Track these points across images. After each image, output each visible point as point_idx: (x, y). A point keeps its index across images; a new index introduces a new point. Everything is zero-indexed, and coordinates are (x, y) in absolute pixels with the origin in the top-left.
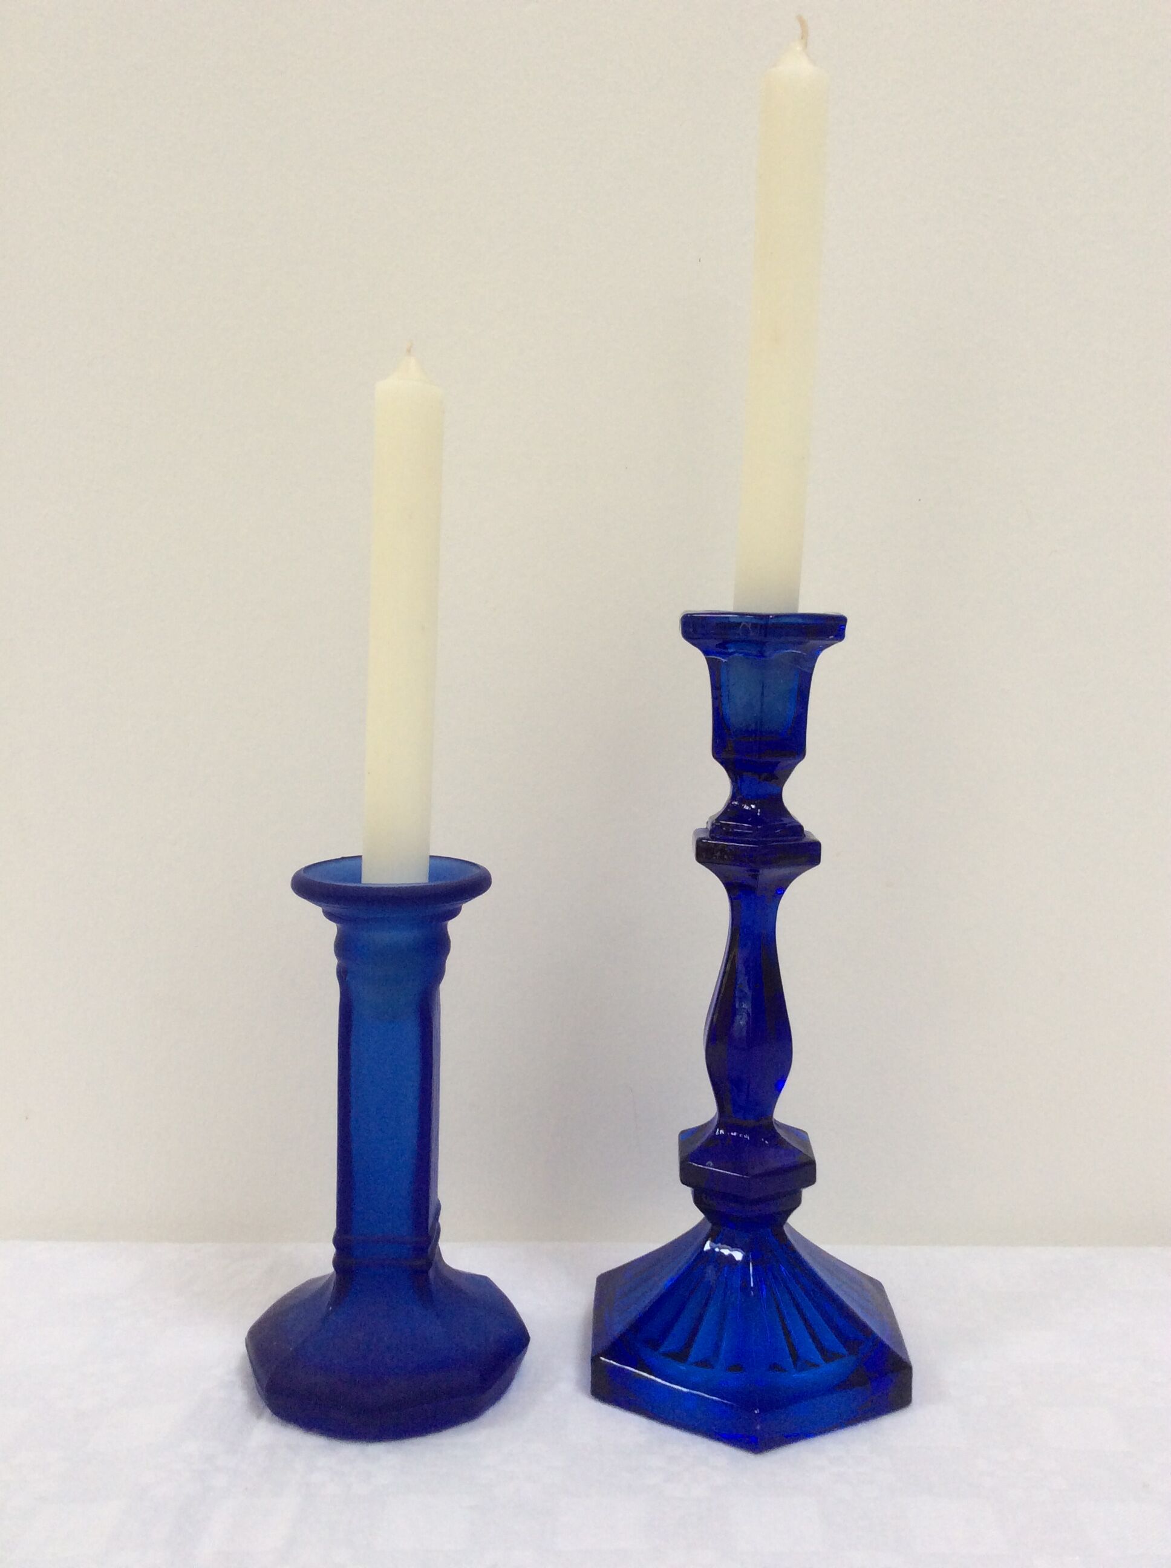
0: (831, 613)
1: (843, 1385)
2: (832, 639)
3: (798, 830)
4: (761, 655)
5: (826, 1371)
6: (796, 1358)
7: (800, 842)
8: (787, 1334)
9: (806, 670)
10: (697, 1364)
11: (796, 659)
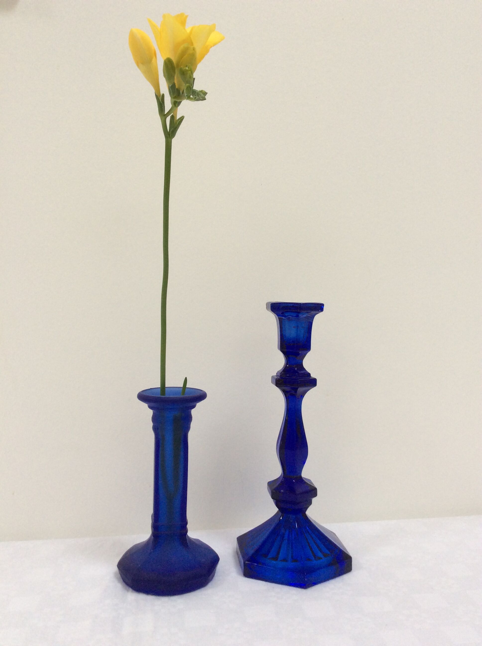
0: (318, 303)
1: (329, 565)
2: (320, 311)
3: (309, 375)
4: (297, 316)
5: (324, 560)
6: (315, 556)
7: (310, 379)
8: (311, 549)
9: (311, 321)
10: (281, 561)
11: (307, 318)
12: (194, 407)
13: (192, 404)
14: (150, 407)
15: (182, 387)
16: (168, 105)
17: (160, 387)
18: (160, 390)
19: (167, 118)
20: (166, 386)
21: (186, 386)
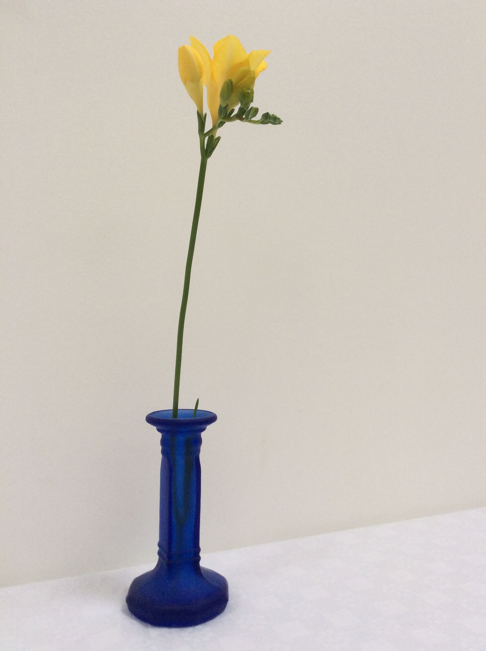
12: (204, 430)
13: (203, 427)
14: (159, 430)
15: (193, 410)
16: (208, 126)
17: (172, 408)
18: (172, 411)
19: (206, 138)
20: (178, 409)
21: (197, 409)
